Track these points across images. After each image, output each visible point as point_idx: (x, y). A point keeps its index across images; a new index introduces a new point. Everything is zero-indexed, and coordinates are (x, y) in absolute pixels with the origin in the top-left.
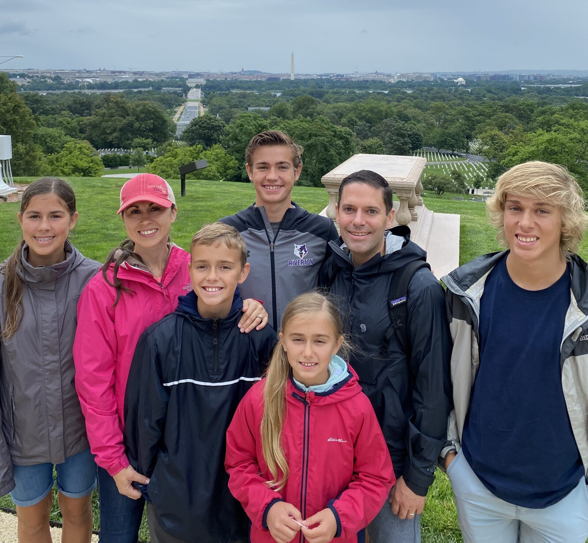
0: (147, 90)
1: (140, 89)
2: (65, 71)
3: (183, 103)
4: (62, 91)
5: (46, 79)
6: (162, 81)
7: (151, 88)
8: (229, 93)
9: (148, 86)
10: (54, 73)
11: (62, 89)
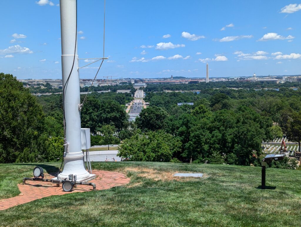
0: (107, 91)
1: (102, 91)
2: (53, 80)
3: (132, 100)
4: (51, 94)
5: (40, 86)
6: (117, 85)
7: (109, 91)
8: (162, 93)
9: (108, 89)
10: (46, 82)
11: (51, 92)
